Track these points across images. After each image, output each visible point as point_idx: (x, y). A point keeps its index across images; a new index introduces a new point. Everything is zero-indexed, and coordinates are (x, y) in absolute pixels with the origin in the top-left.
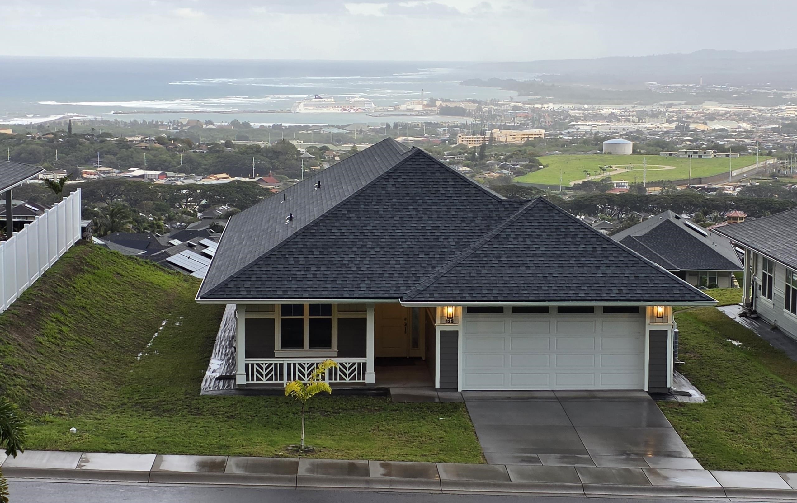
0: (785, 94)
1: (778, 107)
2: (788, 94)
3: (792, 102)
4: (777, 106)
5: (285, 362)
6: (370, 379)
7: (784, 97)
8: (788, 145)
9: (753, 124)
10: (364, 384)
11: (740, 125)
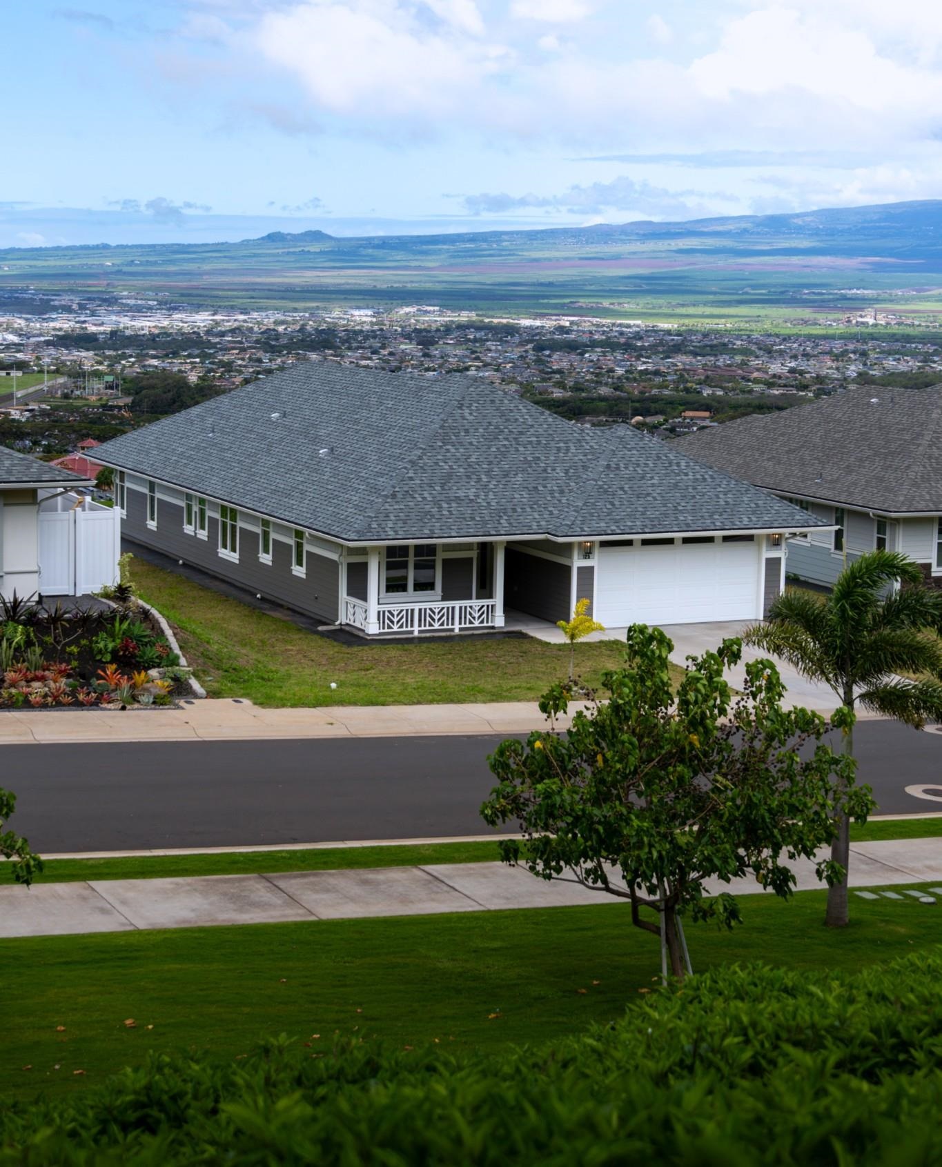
0: (53, 300)
1: (48, 316)
2: (56, 300)
3: (63, 310)
4: (45, 314)
5: (417, 607)
6: (499, 621)
7: (52, 303)
8: (69, 361)
9: (20, 335)
10: (493, 627)
11: (6, 336)
